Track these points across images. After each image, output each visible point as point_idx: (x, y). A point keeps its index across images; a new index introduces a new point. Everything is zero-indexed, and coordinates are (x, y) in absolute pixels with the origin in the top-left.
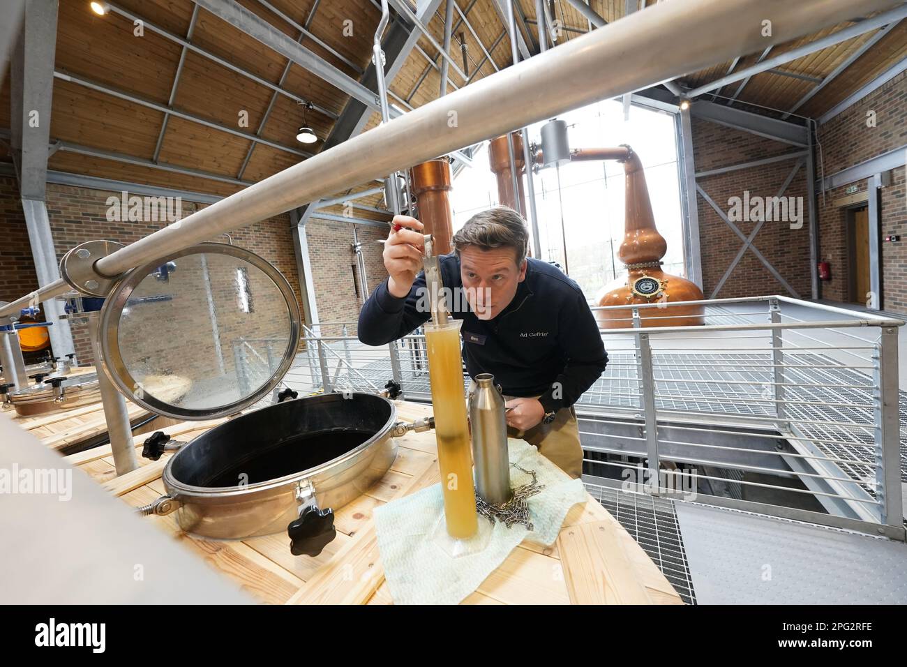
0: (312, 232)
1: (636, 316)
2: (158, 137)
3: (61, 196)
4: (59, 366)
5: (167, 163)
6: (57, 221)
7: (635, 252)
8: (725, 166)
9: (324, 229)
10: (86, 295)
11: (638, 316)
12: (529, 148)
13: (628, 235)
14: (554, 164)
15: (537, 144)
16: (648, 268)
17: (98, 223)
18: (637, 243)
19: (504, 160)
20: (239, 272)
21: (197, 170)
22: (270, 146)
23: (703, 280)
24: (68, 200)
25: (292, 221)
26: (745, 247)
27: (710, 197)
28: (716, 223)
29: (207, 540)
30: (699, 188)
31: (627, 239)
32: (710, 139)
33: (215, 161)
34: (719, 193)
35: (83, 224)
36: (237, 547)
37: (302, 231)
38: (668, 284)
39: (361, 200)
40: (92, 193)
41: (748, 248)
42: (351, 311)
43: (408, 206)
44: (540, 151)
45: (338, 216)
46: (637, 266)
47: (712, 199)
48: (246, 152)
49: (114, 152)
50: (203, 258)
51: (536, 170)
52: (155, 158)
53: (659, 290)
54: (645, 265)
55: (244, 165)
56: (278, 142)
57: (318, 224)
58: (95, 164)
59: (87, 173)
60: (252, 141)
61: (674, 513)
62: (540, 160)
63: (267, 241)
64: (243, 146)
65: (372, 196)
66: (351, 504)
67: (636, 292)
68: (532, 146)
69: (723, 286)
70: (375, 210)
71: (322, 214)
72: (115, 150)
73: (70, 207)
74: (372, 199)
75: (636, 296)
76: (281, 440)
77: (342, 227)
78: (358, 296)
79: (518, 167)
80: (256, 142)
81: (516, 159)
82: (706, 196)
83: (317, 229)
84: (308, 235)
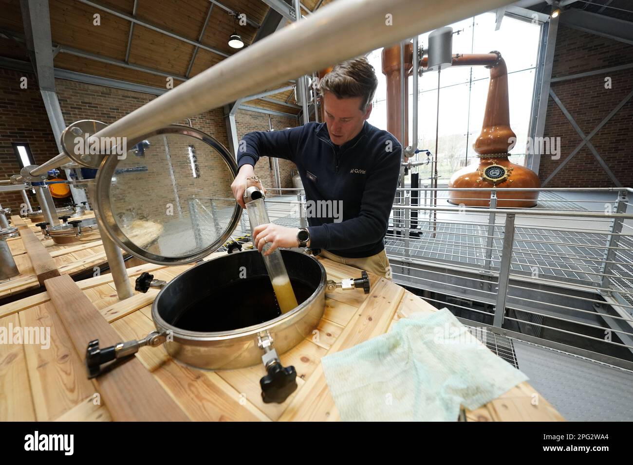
0: (240, 120)
1: (493, 197)
2: (127, 42)
3: (66, 88)
4: (78, 209)
5: (135, 63)
6: (66, 107)
7: (489, 144)
8: (581, 72)
9: (248, 118)
10: (83, 166)
11: (495, 197)
12: (418, 52)
13: (485, 130)
14: (437, 67)
15: (424, 49)
16: (497, 158)
17: (92, 110)
18: (492, 137)
19: (395, 64)
20: (190, 149)
21: (157, 70)
22: (208, 51)
23: (540, 170)
24: (71, 92)
25: (225, 112)
26: (582, 144)
27: (560, 99)
28: (560, 122)
29: (189, 368)
30: (552, 91)
31: (483, 134)
32: (572, 47)
33: (169, 63)
34: (570, 97)
35: (83, 110)
36: (212, 377)
37: (232, 118)
38: (513, 172)
39: (275, 96)
40: (86, 86)
41: (585, 145)
42: (266, 179)
43: (314, 101)
44: (426, 56)
45: (257, 108)
46: (489, 156)
47: (562, 102)
48: (192, 55)
49: (98, 54)
50: (164, 137)
51: (420, 73)
52: (126, 60)
53: (505, 176)
54: (496, 155)
55: (190, 66)
56: (214, 47)
57: (244, 114)
58: (86, 64)
59: (81, 71)
60: (195, 46)
61: (512, 349)
62: (424, 63)
63: (208, 126)
64: (189, 50)
65: (283, 93)
66: (297, 347)
67: (485, 176)
68: (420, 51)
69: (555, 175)
70: (285, 104)
71: (247, 106)
72: (98, 53)
73: (73, 97)
74: (284, 96)
75: (484, 179)
76: (232, 280)
77: (261, 117)
78: (271, 169)
79: (406, 69)
80: (199, 47)
81: (405, 63)
82: (557, 99)
83: (242, 118)
84: (237, 122)
